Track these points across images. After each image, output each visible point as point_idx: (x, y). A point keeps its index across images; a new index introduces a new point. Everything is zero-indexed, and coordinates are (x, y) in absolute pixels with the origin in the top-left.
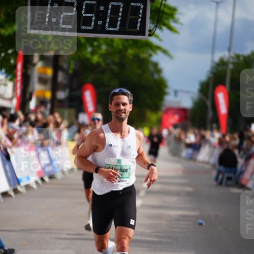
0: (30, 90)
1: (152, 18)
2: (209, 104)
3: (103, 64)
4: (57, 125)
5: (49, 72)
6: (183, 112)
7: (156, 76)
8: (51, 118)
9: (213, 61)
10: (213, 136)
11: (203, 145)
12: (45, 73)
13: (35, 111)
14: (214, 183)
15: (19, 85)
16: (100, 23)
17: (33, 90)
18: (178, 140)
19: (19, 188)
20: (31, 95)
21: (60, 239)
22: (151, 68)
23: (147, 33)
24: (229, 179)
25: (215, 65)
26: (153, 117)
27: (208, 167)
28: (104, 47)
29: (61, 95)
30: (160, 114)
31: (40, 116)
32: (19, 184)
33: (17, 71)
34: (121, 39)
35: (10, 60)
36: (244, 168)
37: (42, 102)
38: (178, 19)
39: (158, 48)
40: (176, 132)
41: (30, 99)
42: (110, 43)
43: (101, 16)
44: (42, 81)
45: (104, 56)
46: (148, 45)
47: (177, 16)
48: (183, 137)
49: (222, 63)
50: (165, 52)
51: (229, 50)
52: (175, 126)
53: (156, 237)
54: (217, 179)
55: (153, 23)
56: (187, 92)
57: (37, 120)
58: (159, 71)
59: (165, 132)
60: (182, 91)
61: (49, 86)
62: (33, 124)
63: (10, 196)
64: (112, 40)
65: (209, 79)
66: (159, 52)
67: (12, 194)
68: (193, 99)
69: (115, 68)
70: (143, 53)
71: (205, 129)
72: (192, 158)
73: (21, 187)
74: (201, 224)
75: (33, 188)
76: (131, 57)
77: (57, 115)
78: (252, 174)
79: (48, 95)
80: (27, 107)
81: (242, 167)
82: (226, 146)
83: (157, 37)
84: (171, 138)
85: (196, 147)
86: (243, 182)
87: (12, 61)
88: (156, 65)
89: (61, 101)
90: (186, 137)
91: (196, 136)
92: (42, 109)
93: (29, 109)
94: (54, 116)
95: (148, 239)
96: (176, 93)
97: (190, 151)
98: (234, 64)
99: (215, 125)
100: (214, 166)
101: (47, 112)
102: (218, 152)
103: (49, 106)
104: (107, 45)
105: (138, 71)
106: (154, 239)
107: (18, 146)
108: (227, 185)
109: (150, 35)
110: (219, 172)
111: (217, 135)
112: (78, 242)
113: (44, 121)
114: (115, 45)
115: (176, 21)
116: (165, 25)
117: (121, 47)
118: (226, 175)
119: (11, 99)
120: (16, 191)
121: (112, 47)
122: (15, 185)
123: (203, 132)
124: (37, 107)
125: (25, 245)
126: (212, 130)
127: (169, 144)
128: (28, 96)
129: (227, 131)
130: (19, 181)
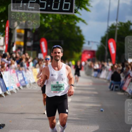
0: (13, 41)
1: (76, 3)
2: (106, 48)
3: (51, 28)
4: (27, 59)
5: (23, 32)
6: (92, 52)
7: (78, 34)
8: (24, 56)
9: (108, 26)
10: (108, 65)
11: (103, 70)
12: (21, 32)
13: (15, 52)
14: (109, 89)
15: (7, 38)
16: (49, 6)
17: (15, 41)
18: (90, 67)
19: (7, 92)
20: (13, 44)
21: (29, 119)
22: (76, 30)
23: (74, 11)
24: (117, 87)
25: (109, 28)
26: (77, 55)
27: (105, 81)
28: (51, 19)
29: (29, 44)
30: (81, 54)
31: (18, 55)
32: (7, 90)
33: (6, 31)
34: (60, 15)
35: (2, 25)
36: (124, 82)
37: (19, 48)
38: (90, 4)
39: (80, 19)
40: (89, 63)
41: (13, 46)
42: (54, 16)
43: (50, 2)
44: (19, 36)
45: (51, 24)
46: (74, 18)
47: (89, 2)
48: (92, 65)
49: (113, 27)
50: (83, 21)
51: (117, 20)
52: (89, 60)
53: (79, 117)
54: (110, 87)
55: (77, 6)
56: (95, 42)
57: (16, 57)
58: (80, 31)
59: (83, 63)
60: (92, 42)
61: (23, 39)
62: (14, 59)
63: (3, 96)
64: (55, 15)
65: (106, 35)
66: (80, 21)
67: (4, 95)
68: (97, 46)
69: (57, 30)
70: (72, 22)
71: (104, 62)
72: (97, 77)
73: (9, 92)
74: (102, 111)
75: (15, 92)
76: (65, 24)
77: (27, 54)
78: (128, 85)
79: (22, 44)
80: (11, 50)
81: (123, 81)
82: (115, 70)
83: (79, 13)
84: (87, 66)
85: (99, 71)
86: (124, 89)
87: (3, 26)
88: (78, 28)
89: (29, 47)
90: (94, 65)
91: (99, 65)
92: (19, 51)
93: (12, 51)
94: (26, 55)
95: (74, 119)
96: (89, 42)
97: (96, 73)
98: (119, 27)
99: (109, 60)
100: (109, 80)
101: (22, 53)
102: (111, 73)
103: (23, 50)
104: (53, 17)
105: (69, 31)
106: (78, 119)
107: (7, 70)
108: (116, 91)
109: (75, 12)
110: (111, 84)
111: (111, 65)
112: (38, 120)
113: (20, 57)
114: (57, 18)
115: (89, 5)
116: (83, 7)
117: (60, 19)
118: (115, 85)
119: (3, 46)
120: (5, 94)
121: (55, 18)
122: (5, 91)
123: (103, 63)
124: (16, 50)
125: (10, 122)
126: (107, 62)
127: (85, 69)
128: (12, 44)
129: (116, 63)
130: (7, 89)
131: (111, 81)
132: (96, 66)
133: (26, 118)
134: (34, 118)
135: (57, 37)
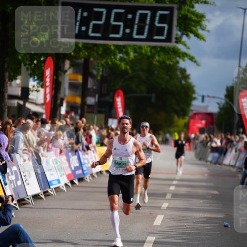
0: (61, 95)
1: (179, 25)
3: (130, 72)
5: (80, 79)
11: (229, 150)
15: (48, 90)
17: (65, 96)
18: (204, 144)
19: (50, 191)
20: (62, 100)
23: (174, 40)
26: (181, 122)
27: (234, 170)
28: (132, 55)
29: (91, 101)
30: (187, 119)
32: (50, 187)
34: (149, 47)
37: (72, 107)
38: (206, 26)
40: (203, 137)
41: (61, 105)
42: (136, 50)
43: (129, 24)
45: (132, 63)
46: (176, 53)
47: (204, 23)
50: (192, 59)
52: (202, 131)
53: (182, 239)
54: (242, 182)
58: (186, 77)
59: (192, 136)
60: (209, 96)
61: (79, 92)
63: (42, 198)
64: (141, 48)
66: (186, 59)
67: (43, 196)
72: (218, 162)
74: (226, 226)
75: (64, 191)
76: (157, 64)
79: (78, 100)
80: (58, 112)
85: (221, 151)
89: (90, 106)
92: (73, 114)
93: (60, 114)
95: (175, 241)
96: (203, 98)
97: (216, 155)
99: (241, 130)
101: (78, 117)
102: (242, 156)
103: (79, 111)
104: (135, 52)
105: (167, 77)
106: (180, 241)
109: (177, 42)
110: (245, 176)
114: (143, 52)
115: (203, 29)
116: (192, 32)
117: (149, 54)
120: (46, 193)
121: (141, 54)
124: (67, 112)
127: (196, 148)
128: (59, 101)
130: (50, 184)
131: (244, 170)
132: (216, 143)
133: (84, 240)
134: (99, 238)
135: (143, 88)
